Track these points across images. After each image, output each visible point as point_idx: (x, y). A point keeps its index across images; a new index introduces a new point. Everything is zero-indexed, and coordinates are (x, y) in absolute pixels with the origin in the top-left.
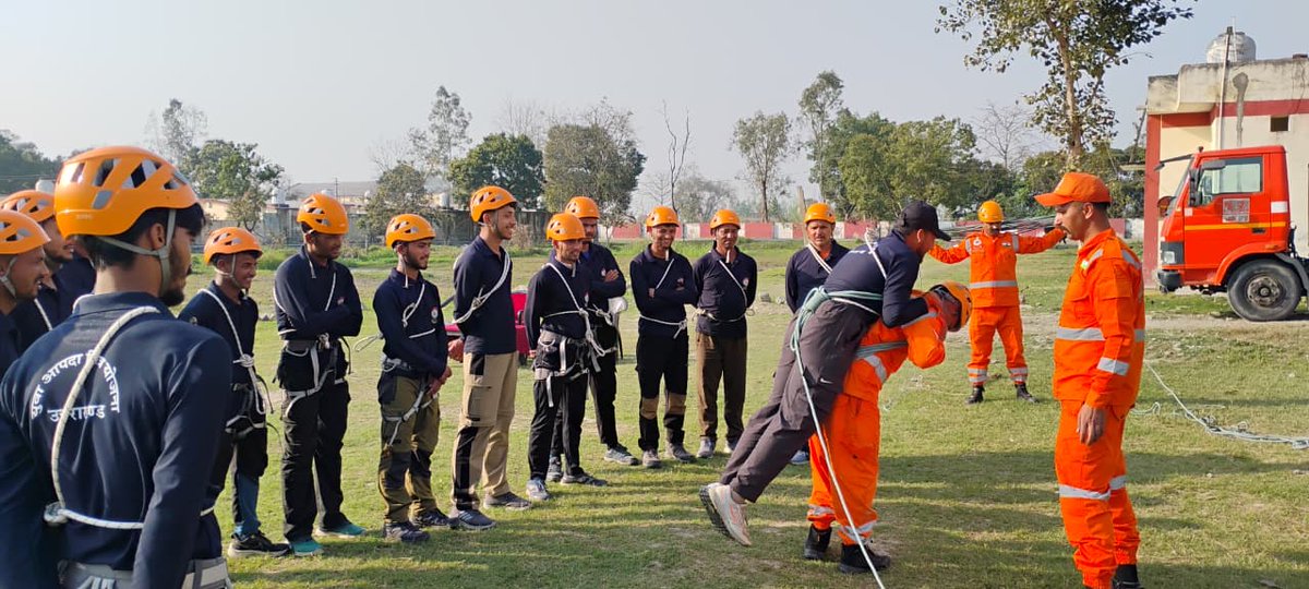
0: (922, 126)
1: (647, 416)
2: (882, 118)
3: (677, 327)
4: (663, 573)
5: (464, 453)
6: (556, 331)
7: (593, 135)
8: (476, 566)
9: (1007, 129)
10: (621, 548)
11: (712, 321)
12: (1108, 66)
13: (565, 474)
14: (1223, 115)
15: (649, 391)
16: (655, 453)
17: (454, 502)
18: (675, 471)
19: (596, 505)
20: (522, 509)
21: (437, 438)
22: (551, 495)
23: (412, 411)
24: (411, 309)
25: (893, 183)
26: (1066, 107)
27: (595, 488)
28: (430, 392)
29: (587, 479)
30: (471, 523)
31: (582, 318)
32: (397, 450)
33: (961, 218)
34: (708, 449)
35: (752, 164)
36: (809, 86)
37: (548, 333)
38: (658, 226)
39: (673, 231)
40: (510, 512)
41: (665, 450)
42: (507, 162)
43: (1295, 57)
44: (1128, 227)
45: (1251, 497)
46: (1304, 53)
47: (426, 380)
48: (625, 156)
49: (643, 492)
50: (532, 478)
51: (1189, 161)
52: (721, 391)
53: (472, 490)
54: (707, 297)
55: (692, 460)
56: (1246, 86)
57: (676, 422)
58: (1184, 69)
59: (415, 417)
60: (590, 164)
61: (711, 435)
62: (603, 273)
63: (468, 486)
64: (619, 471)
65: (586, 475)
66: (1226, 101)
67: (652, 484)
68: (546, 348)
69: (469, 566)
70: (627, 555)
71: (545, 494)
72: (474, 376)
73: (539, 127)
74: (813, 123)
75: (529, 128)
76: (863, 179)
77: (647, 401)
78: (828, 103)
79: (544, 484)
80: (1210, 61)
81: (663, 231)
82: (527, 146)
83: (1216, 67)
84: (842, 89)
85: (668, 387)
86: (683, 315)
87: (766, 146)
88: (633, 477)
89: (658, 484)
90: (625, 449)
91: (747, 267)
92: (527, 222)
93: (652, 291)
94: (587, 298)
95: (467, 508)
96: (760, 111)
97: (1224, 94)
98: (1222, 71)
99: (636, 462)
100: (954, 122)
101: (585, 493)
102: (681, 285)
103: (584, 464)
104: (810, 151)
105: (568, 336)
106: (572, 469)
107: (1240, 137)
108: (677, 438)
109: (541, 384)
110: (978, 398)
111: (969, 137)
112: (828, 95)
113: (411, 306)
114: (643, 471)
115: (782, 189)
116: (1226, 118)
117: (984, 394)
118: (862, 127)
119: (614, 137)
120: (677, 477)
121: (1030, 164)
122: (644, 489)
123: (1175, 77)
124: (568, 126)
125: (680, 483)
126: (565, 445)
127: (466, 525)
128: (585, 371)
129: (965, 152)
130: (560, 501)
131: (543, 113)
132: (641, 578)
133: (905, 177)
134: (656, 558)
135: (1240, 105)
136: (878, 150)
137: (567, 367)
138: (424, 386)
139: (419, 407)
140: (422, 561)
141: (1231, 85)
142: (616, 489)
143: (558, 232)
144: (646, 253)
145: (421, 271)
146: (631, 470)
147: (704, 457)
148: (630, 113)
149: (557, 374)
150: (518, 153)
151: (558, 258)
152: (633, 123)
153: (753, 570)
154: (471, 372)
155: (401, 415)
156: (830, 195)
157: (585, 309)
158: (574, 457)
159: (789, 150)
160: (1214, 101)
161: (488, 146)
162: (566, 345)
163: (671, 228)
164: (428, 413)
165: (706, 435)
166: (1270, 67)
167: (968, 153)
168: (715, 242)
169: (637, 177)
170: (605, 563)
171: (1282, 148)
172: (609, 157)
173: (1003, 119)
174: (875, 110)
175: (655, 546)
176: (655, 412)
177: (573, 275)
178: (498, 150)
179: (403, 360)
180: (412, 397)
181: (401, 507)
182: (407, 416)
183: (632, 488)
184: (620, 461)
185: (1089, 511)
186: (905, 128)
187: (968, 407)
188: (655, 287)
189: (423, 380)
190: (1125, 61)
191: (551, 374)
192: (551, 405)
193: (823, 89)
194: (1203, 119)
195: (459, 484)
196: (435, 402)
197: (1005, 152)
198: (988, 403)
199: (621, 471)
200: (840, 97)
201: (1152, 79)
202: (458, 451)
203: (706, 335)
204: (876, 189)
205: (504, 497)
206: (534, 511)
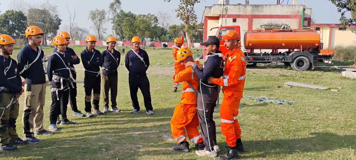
0: (144, 16)
1: (88, 101)
2: (132, 13)
3: (97, 74)
4: (106, 153)
5: (27, 118)
6: (59, 75)
7: (44, 12)
8: (39, 157)
9: (164, 18)
10: (89, 145)
11: (108, 71)
12: (195, 3)
13: (62, 121)
14: (222, 17)
15: (88, 93)
16: (90, 113)
17: (25, 135)
18: (98, 118)
19: (75, 131)
20: (49, 135)
21: (18, 114)
22: (59, 129)
23: (9, 105)
24: (7, 69)
25: (137, 31)
26: (185, 13)
27: (73, 125)
28: (16, 98)
29: (70, 123)
30: (31, 141)
31: (68, 71)
32: (4, 119)
33: (153, 41)
34: (106, 110)
35: (95, 24)
36: (112, 2)
37: (56, 76)
38: (90, 42)
39: (95, 43)
40: (44, 137)
41: (94, 111)
42: (14, 19)
43: (238, 4)
44: (193, 45)
45: (251, 115)
46: (240, 3)
47: (14, 94)
48: (55, 19)
49: (90, 125)
50: (51, 124)
51: (218, 28)
52: (110, 92)
53: (31, 131)
54: (106, 64)
55: (102, 114)
56: (227, 10)
57: (96, 102)
58: (214, 5)
59: (10, 107)
60: (43, 21)
61: (107, 106)
62: (72, 56)
63: (29, 129)
64: (79, 119)
65: (69, 121)
66: (223, 14)
67: (92, 123)
68: (55, 81)
69: (36, 158)
70: (92, 148)
71: (56, 129)
72: (28, 92)
73: (25, 9)
74: (113, 13)
75: (21, 9)
76: (128, 30)
77: (87, 96)
78: (117, 8)
79: (55, 125)
80: (219, 3)
81: (92, 43)
82: (22, 15)
83: (221, 5)
84: (121, 4)
85: (94, 92)
86: (99, 70)
87: (99, 19)
88: (85, 121)
89: (94, 122)
90: (80, 112)
91: (117, 54)
92: (22, 38)
93: (89, 62)
94: (69, 64)
95: (30, 137)
96: (97, 9)
97: (223, 12)
98: (222, 6)
99: (84, 116)
100: (153, 15)
101: (70, 127)
102: (98, 60)
103: (68, 117)
104: (112, 21)
105: (63, 77)
106: (64, 120)
107: (226, 23)
108: (97, 107)
109: (54, 93)
110: (176, 91)
111: (156, 20)
112: (117, 5)
113: (7, 68)
114: (87, 118)
115: (104, 32)
116: (223, 18)
117: (177, 90)
118: (126, 15)
119: (51, 13)
120: (99, 120)
121: (170, 28)
122: (90, 124)
123: (211, 7)
124: (36, 9)
125: (101, 122)
126: (61, 112)
127: (30, 142)
128: (69, 88)
129: (155, 24)
130: (62, 131)
131: (26, 4)
132: (99, 155)
133: (139, 29)
134: (102, 148)
135: (226, 15)
136: (132, 22)
137: (63, 87)
138: (14, 96)
139: (12, 103)
140: (17, 158)
141: (224, 10)
142: (80, 125)
143: (57, 42)
144: (86, 50)
145: (10, 55)
146: (83, 119)
147: (105, 112)
148: (56, 6)
149: (60, 89)
150: (18, 16)
151: (58, 51)
152: (58, 9)
153: (135, 149)
154: (27, 90)
155: (5, 107)
156: (118, 34)
157: (69, 67)
158: (65, 116)
159: (106, 20)
160: (220, 14)
161: (8, 14)
162: (63, 80)
163: (94, 42)
164: (15, 105)
165: (106, 106)
166: (233, 6)
167: (156, 24)
168: (108, 47)
169: (59, 26)
170: (85, 151)
171: (239, 26)
172: (50, 19)
173: (163, 16)
174: (130, 11)
175: (101, 144)
176: (90, 100)
177: (64, 56)
178: (11, 15)
179: (5, 87)
180: (10, 100)
181: (6, 139)
182: (7, 107)
183: (86, 124)
184: (79, 116)
185: (228, 126)
186: (140, 16)
187: (174, 93)
188: (89, 61)
189: (13, 94)
190: (199, 2)
191: (57, 89)
192: (58, 99)
193: (116, 4)
194: (217, 18)
195: (26, 129)
196: (17, 101)
197: (163, 24)
198: (178, 92)
199: (80, 119)
200: (120, 7)
201: (206, 7)
202: (24, 118)
203: (105, 75)
204: (132, 32)
205: (42, 131)
206: (54, 135)
